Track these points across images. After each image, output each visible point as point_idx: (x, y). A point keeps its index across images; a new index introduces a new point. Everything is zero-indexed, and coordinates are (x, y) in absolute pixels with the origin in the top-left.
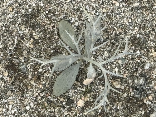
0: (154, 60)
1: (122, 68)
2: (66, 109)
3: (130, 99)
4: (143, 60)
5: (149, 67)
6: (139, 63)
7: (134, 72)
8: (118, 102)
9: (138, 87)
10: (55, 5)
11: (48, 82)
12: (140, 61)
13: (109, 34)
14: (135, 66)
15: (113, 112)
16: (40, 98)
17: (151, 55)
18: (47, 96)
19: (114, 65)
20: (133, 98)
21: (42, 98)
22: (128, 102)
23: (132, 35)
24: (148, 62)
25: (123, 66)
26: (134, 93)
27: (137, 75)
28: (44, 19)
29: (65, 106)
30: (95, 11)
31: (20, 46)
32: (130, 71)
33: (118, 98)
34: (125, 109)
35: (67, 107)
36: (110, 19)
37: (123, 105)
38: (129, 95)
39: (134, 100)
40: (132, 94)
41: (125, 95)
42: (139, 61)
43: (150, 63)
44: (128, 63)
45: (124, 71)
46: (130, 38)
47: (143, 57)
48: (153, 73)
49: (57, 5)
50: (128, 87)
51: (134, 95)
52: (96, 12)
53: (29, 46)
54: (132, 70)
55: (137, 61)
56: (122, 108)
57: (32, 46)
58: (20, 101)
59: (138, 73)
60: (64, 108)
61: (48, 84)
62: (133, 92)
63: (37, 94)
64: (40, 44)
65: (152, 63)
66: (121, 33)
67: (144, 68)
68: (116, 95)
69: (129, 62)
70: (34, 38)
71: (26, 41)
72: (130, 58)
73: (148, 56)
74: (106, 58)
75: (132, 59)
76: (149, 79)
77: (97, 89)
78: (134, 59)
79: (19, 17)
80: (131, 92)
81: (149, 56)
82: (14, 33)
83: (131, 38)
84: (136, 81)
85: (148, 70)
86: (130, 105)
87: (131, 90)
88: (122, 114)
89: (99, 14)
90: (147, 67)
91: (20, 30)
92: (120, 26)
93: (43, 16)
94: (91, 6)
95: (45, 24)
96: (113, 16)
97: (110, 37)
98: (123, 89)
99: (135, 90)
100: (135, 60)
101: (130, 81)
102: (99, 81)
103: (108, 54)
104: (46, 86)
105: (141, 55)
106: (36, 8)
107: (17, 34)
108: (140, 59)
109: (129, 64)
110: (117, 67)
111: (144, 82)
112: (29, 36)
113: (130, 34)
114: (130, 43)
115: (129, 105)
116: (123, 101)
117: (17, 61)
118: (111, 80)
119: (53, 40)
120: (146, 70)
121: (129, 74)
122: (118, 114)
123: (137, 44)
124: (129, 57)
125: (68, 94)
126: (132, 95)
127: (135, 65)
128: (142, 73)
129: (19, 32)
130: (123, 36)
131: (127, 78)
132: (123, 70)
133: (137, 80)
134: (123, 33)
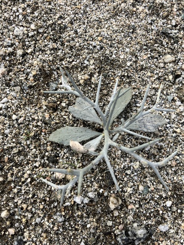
0: (177, 230)
1: (137, 198)
2: (43, 161)
3: (110, 234)
4: (166, 216)
5: (164, 231)
6: (158, 214)
7: (145, 215)
8: (94, 220)
9: (129, 233)
10: (139, 77)
11: (57, 121)
12: (163, 214)
13: (160, 154)
14: (151, 212)
15: (80, 223)
16: (34, 123)
17: (180, 222)
18: (43, 131)
19: (132, 184)
20: (114, 237)
21: (37, 126)
22: (105, 234)
23: (181, 182)
24: (170, 225)
25: (140, 197)
26: (119, 233)
27: (145, 222)
28: (117, 76)
29: (45, 158)
30: (169, 120)
31: (73, 72)
32: (141, 210)
33: (100, 217)
34: (94, 237)
35: (46, 161)
36: (175, 144)
37: (97, 229)
38: (114, 229)
39: (112, 240)
40: (117, 232)
41: (110, 223)
42: (161, 212)
43: (171, 228)
44: (148, 200)
45: (136, 201)
46: (175, 181)
47: (170, 214)
48: (162, 241)
49: (140, 79)
50: (121, 220)
51: (118, 235)
52: (169, 123)
53: (80, 79)
54: (144, 212)
55: (159, 209)
56: (92, 231)
57: (82, 82)
58: (17, 106)
59: (147, 221)
60: (43, 158)
61: (56, 123)
62: (121, 231)
63: (36, 118)
64: (90, 88)
65: (172, 231)
66: (172, 167)
67: (159, 225)
68: (102, 211)
69: (150, 200)
70: (91, 79)
71: (82, 73)
72: (156, 199)
73: (175, 219)
74: (132, 168)
75: (156, 201)
76: (151, 242)
77: (92, 182)
78: (158, 204)
79: (100, 52)
80: (118, 228)
81: (177, 221)
82: (80, 57)
83: (176, 183)
84: (135, 225)
85: (161, 232)
86: (103, 240)
87: (121, 227)
88: (86, 237)
89: (169, 128)
90: (163, 228)
91: (88, 60)
92: (177, 160)
93: (119, 73)
94: (170, 114)
95: (113, 81)
96: (181, 146)
97: (157, 157)
98: (115, 215)
99: (124, 231)
100: (158, 206)
101: (130, 217)
102: (100, 178)
103: (137, 167)
104: (53, 122)
105: (169, 209)
106: (120, 62)
107: (82, 60)
108: (164, 212)
109: (148, 203)
110: (132, 189)
111: (142, 236)
112: (89, 73)
113: (180, 178)
114: (171, 187)
115: (101, 238)
116: (102, 227)
117: (56, 77)
118: (114, 193)
119: (105, 100)
120: (158, 229)
121: (137, 211)
122: (82, 231)
123: (177, 195)
124: (156, 195)
125: (60, 151)
126: (115, 232)
127: (152, 210)
128: (151, 227)
129: (86, 61)
130: (170, 172)
131: (131, 212)
132: (136, 199)
133: (138, 226)
134: (173, 169)
